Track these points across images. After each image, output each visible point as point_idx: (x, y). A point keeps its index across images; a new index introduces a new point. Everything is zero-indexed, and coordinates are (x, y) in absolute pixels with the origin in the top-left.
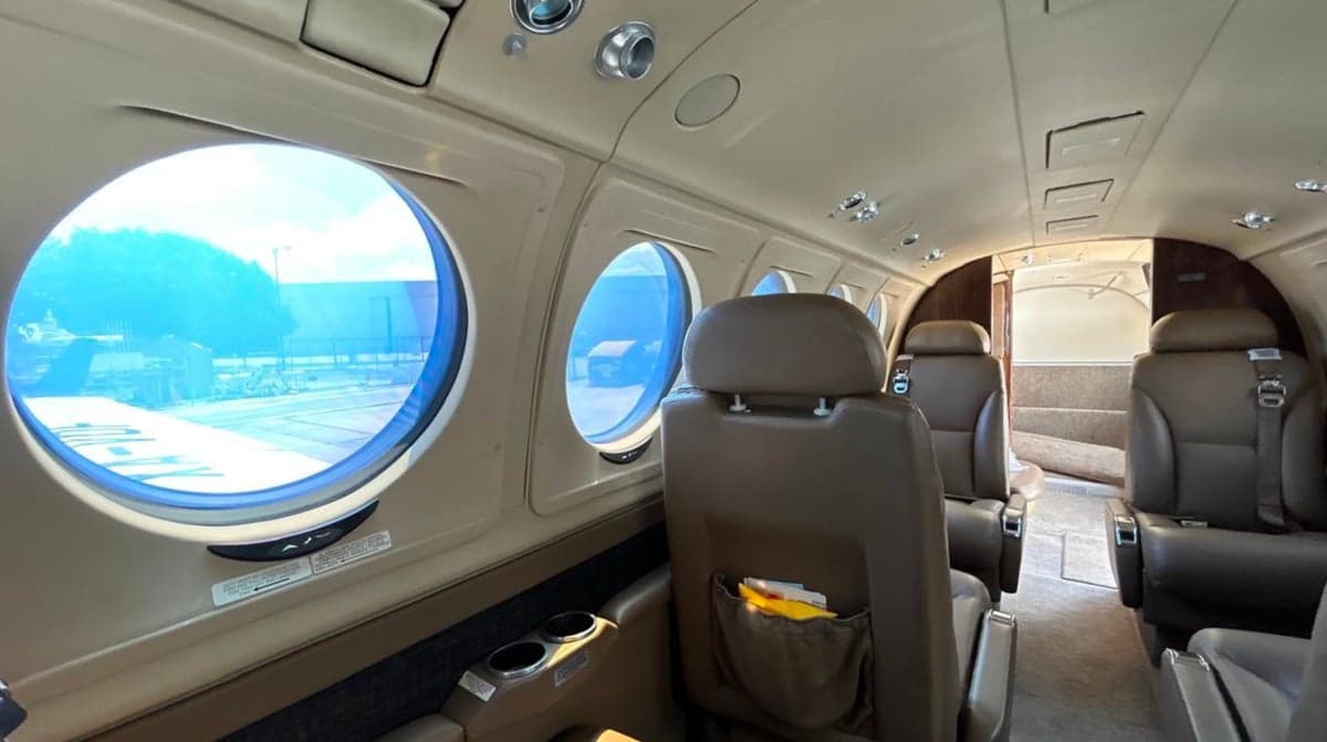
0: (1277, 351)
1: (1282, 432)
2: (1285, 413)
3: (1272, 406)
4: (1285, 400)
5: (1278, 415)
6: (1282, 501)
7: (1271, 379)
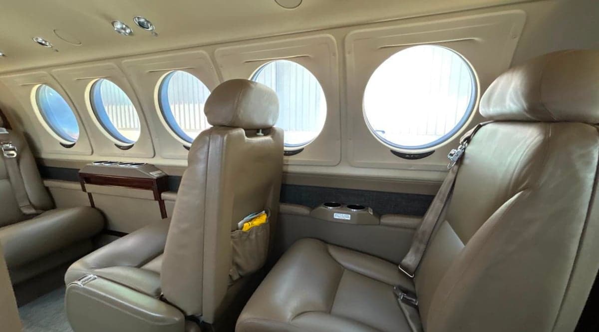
0: (4, 129)
1: (20, 170)
2: (18, 159)
3: (11, 157)
4: (17, 152)
5: (15, 162)
6: (30, 202)
7: (7, 144)
